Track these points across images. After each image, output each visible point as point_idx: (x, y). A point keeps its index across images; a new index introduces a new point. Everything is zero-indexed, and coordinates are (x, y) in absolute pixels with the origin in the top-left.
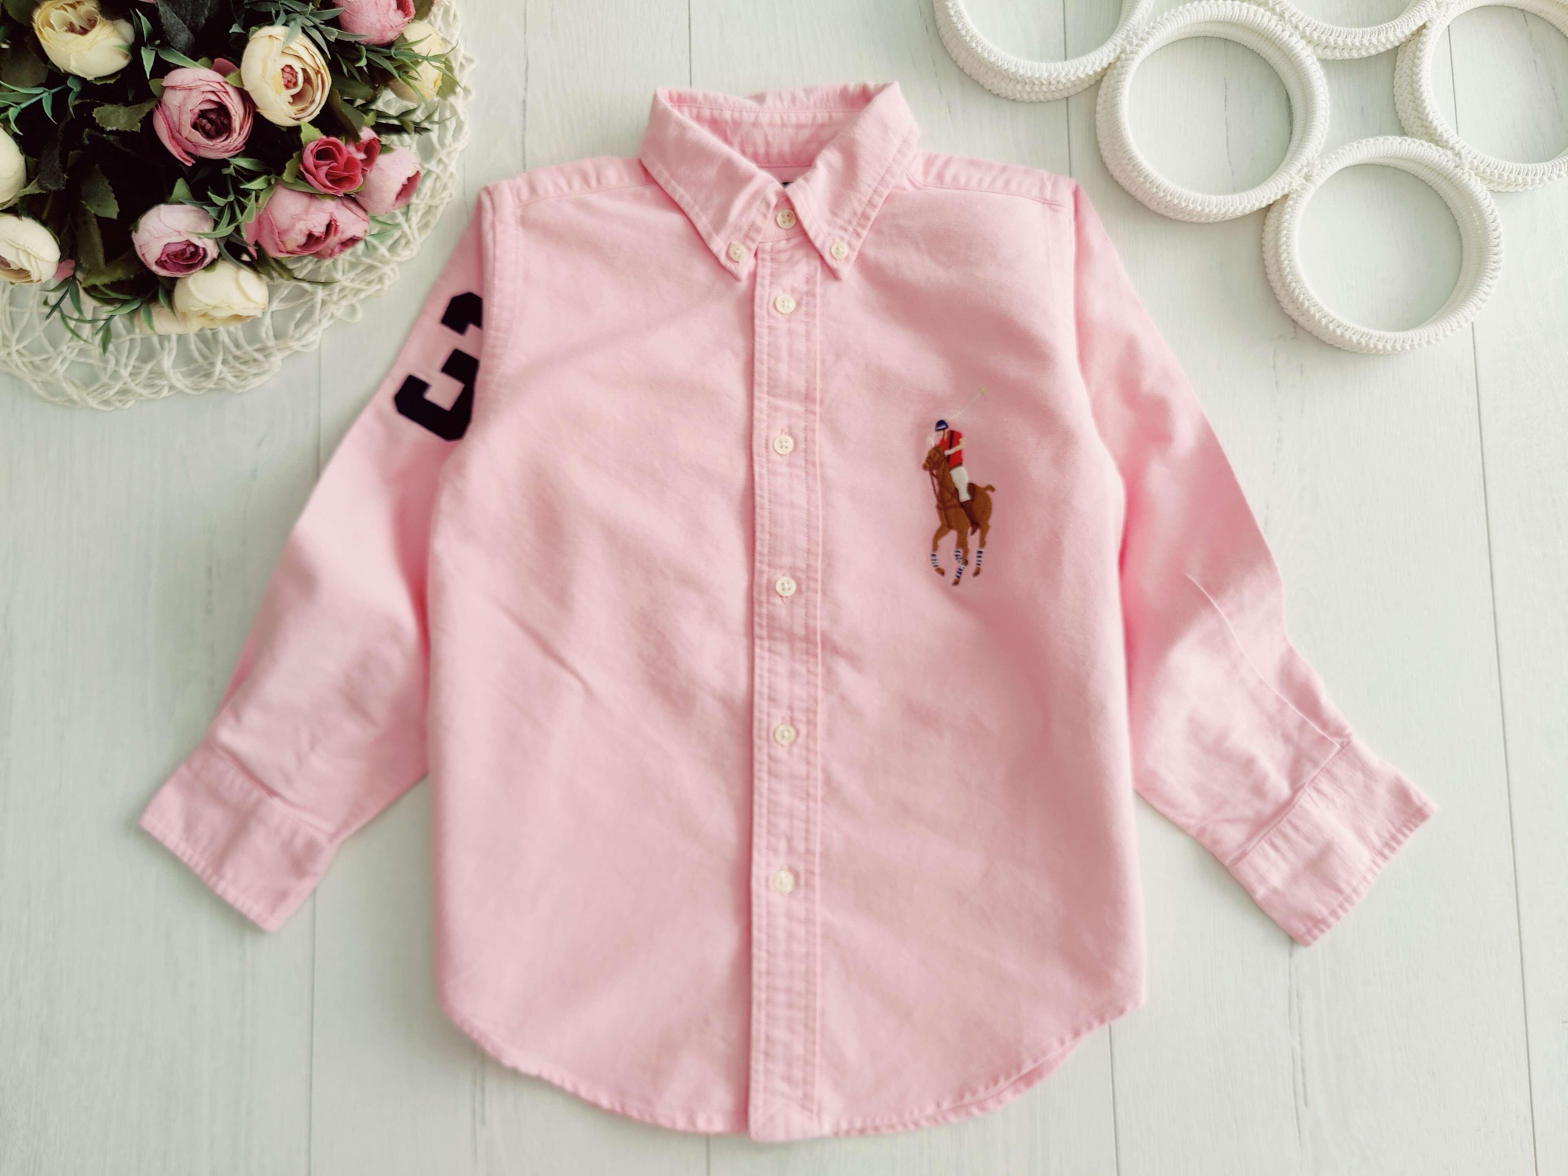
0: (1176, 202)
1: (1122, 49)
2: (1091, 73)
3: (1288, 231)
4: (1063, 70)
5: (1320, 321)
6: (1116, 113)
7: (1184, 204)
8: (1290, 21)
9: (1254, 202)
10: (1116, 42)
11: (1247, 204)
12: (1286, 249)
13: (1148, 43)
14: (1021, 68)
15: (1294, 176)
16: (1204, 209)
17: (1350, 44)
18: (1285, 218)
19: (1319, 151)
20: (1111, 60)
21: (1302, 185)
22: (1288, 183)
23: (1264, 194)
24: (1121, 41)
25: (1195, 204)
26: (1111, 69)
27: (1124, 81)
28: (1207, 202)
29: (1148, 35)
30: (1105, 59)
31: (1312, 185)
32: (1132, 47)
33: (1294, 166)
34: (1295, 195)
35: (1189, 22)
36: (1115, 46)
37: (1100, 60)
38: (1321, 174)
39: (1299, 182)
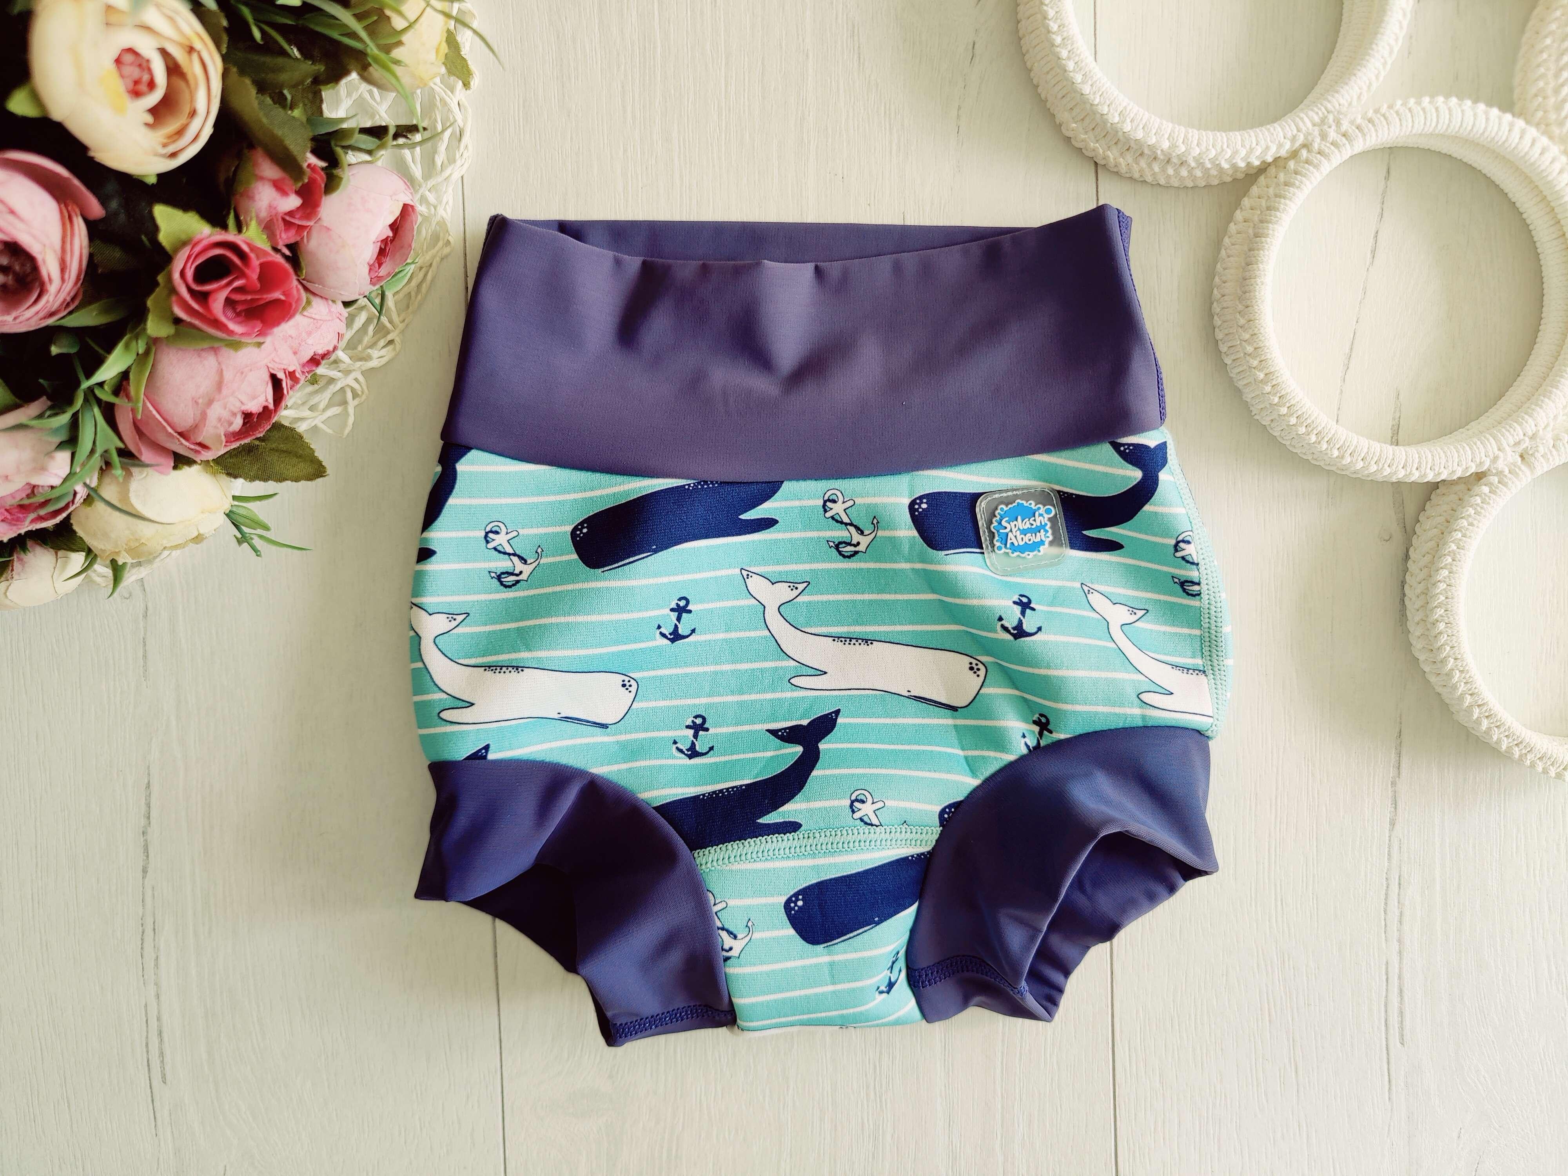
0: (1302, 430)
1: (1306, 138)
2: (1242, 165)
3: (1464, 536)
4: (1197, 144)
5: (1461, 698)
6: (1258, 250)
7: (1313, 438)
9: (1428, 470)
10: (1301, 124)
11: (1414, 469)
12: (1451, 565)
13: (1352, 146)
14: (1128, 120)
15: (1507, 448)
18: (1467, 514)
20: (1283, 153)
21: (1513, 467)
22: (1492, 456)
23: (1447, 461)
24: (1309, 125)
25: (1332, 445)
26: (1276, 167)
27: (1290, 200)
28: (1352, 448)
29: (1357, 131)
30: (1274, 148)
31: (1528, 472)
32: (1324, 143)
33: (1512, 430)
34: (1495, 480)
35: (1431, 130)
36: (1298, 131)
37: (1264, 147)
38: (1549, 456)
39: (1510, 459)
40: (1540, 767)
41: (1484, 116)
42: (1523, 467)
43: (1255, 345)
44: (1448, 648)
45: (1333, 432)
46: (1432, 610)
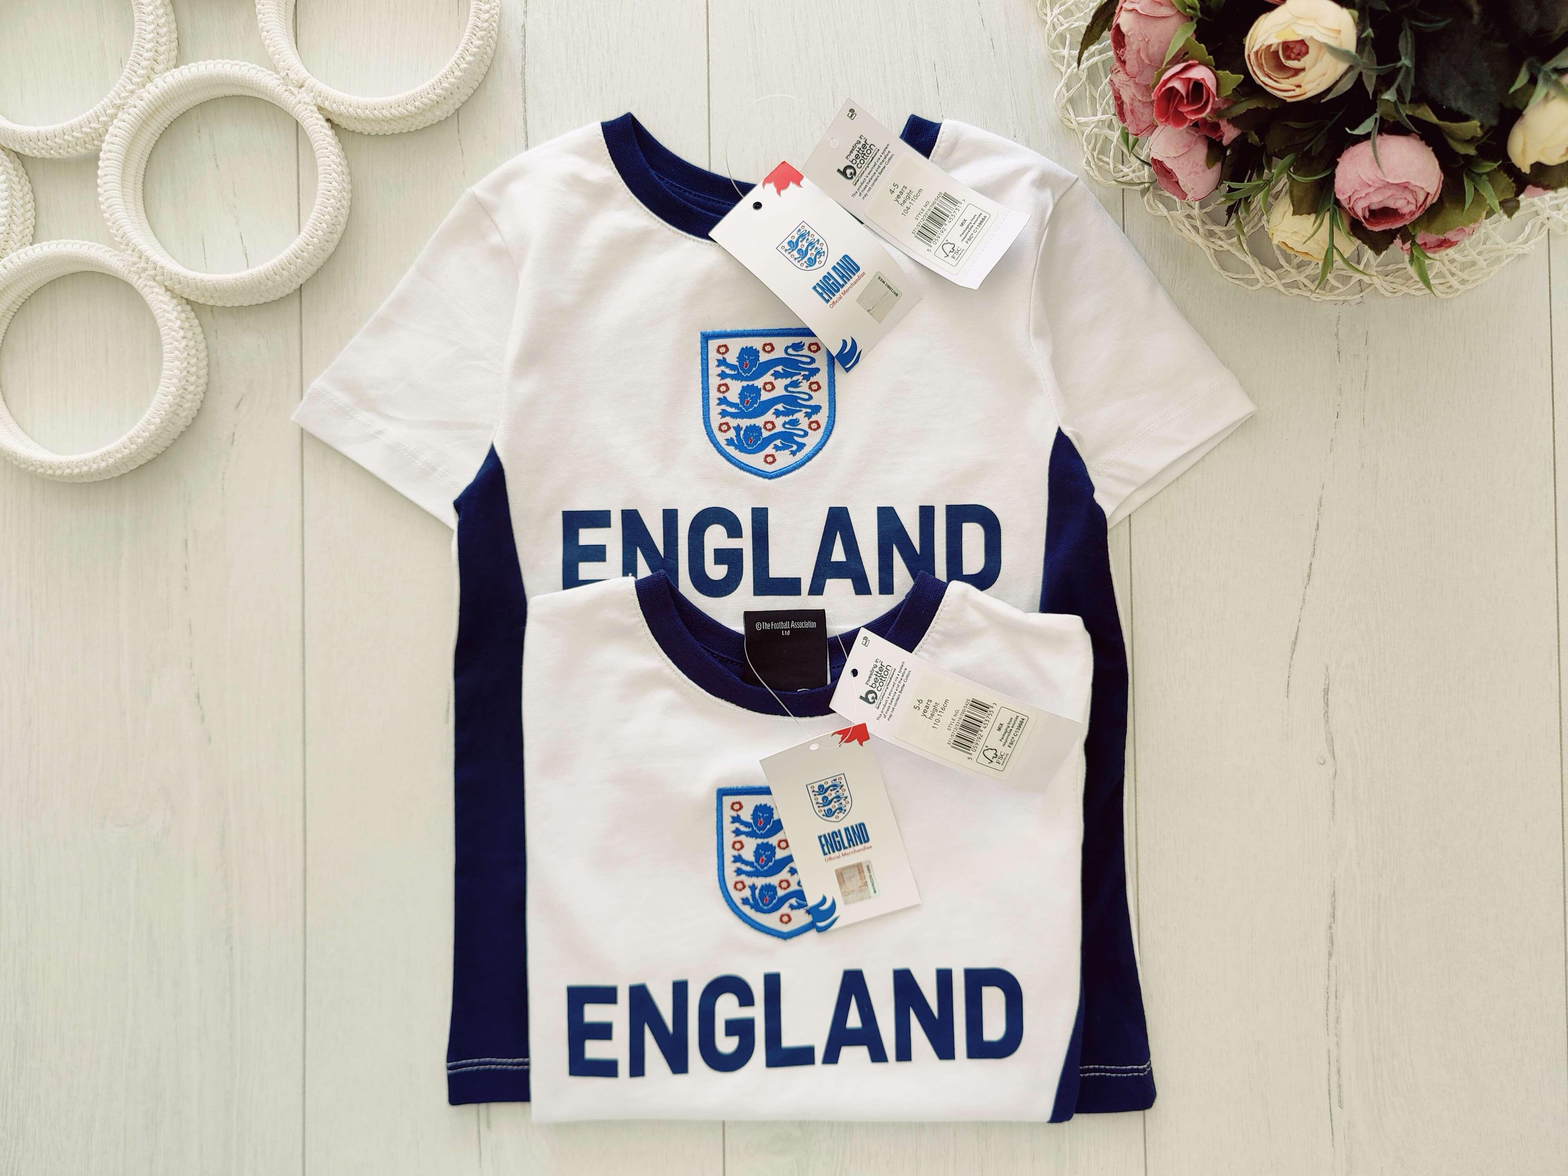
8: (126, 98)
15: (298, 99)
17: (152, 35)
18: (344, 109)
19: (270, 72)
20: (163, 290)
21: (308, 91)
22: (305, 106)
24: (140, 281)
25: (328, 205)
28: (325, 192)
29: (136, 251)
30: (161, 298)
31: (308, 81)
32: (149, 268)
33: (286, 100)
34: (319, 99)
35: (122, 207)
36: (146, 286)
37: (161, 304)
38: (295, 71)
39: (304, 94)
40: (487, 16)
41: (104, 178)
42: (306, 85)
43: (281, 270)
44: (430, 96)
45: (319, 207)
46: (411, 112)
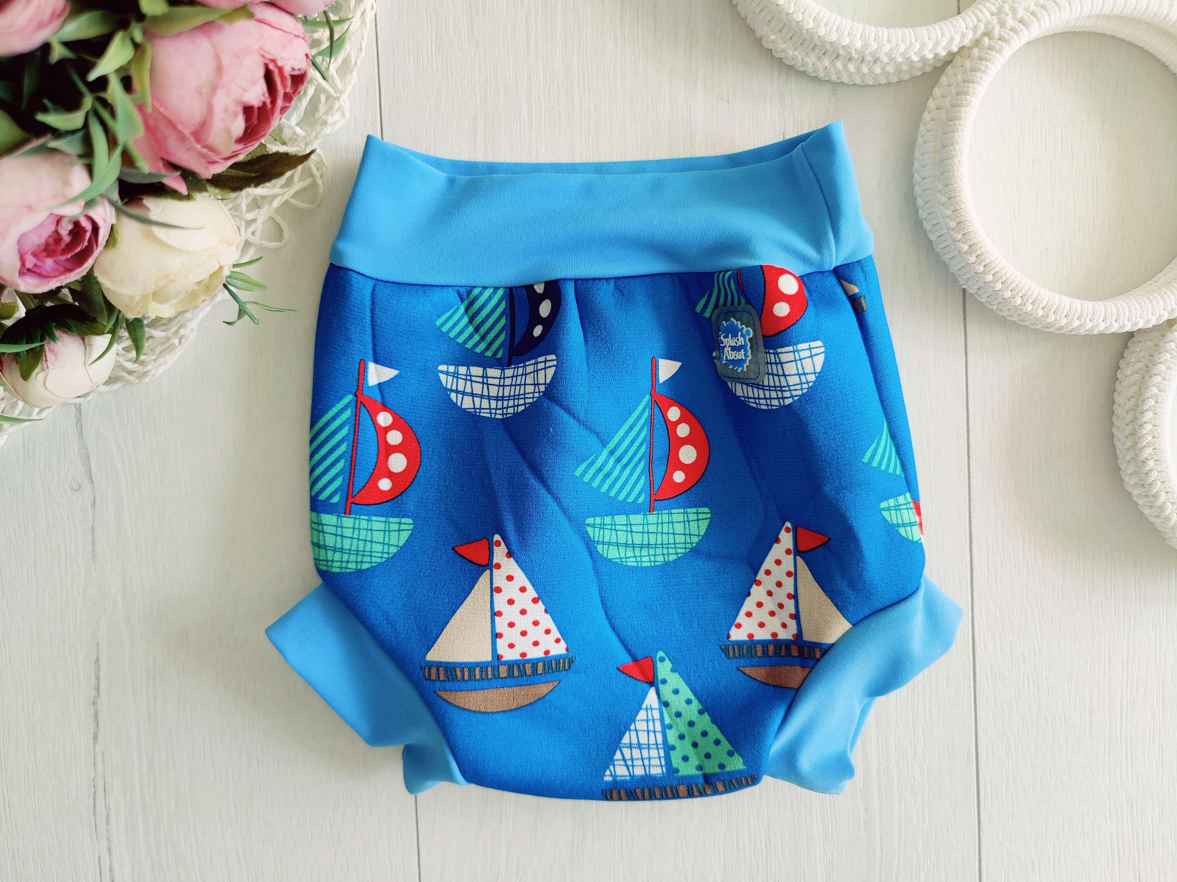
0: (1008, 294)
1: (986, 27)
2: (930, 56)
3: (1164, 379)
4: (888, 41)
6: (953, 132)
7: (1019, 301)
9: (1126, 322)
10: (980, 15)
11: (1113, 322)
12: (1155, 407)
13: (1029, 30)
14: (822, 25)
16: (1047, 316)
18: (1165, 358)
20: (966, 42)
23: (1142, 311)
24: (988, 14)
25: (1036, 306)
26: (961, 57)
27: (978, 83)
28: (1056, 307)
29: (1032, 17)
30: (958, 39)
32: (1003, 29)
36: (979, 21)
37: (949, 38)
43: (958, 220)
44: (1159, 483)
45: (1036, 293)
46: (1141, 449)
